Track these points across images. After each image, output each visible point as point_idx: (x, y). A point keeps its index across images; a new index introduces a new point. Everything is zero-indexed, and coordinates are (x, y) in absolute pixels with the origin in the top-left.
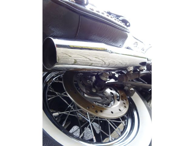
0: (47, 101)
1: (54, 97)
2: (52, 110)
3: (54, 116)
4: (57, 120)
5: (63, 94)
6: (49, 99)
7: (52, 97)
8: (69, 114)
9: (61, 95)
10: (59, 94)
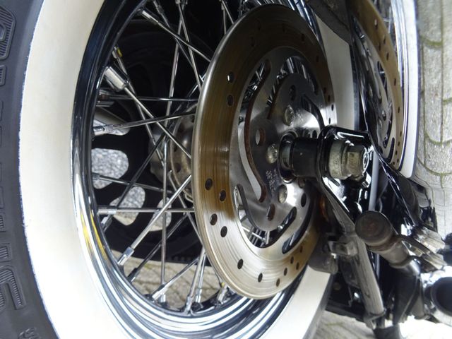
0: (135, 11)
1: (165, 25)
2: (117, 53)
3: (105, 77)
4: (100, 98)
5: (194, 52)
6: (145, 13)
7: (161, 19)
8: (146, 124)
9: (186, 49)
10: (182, 36)
